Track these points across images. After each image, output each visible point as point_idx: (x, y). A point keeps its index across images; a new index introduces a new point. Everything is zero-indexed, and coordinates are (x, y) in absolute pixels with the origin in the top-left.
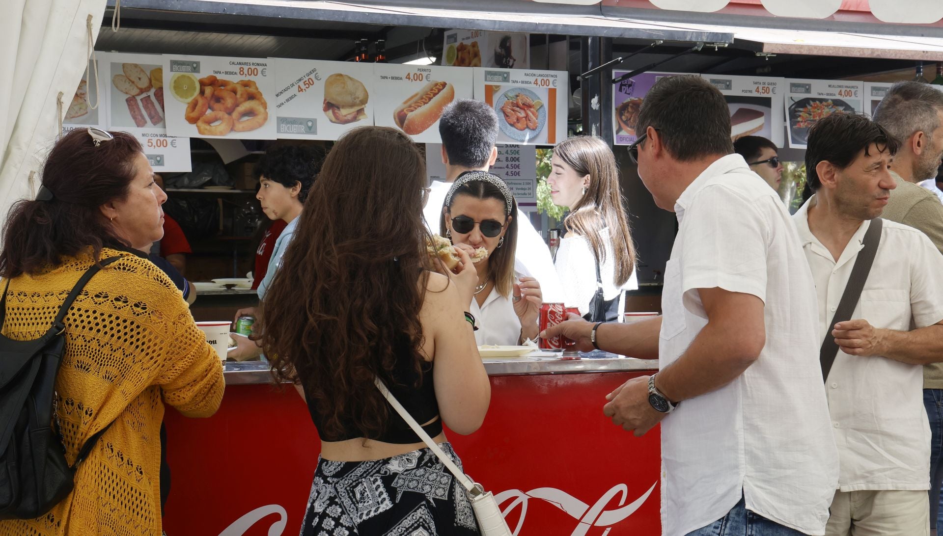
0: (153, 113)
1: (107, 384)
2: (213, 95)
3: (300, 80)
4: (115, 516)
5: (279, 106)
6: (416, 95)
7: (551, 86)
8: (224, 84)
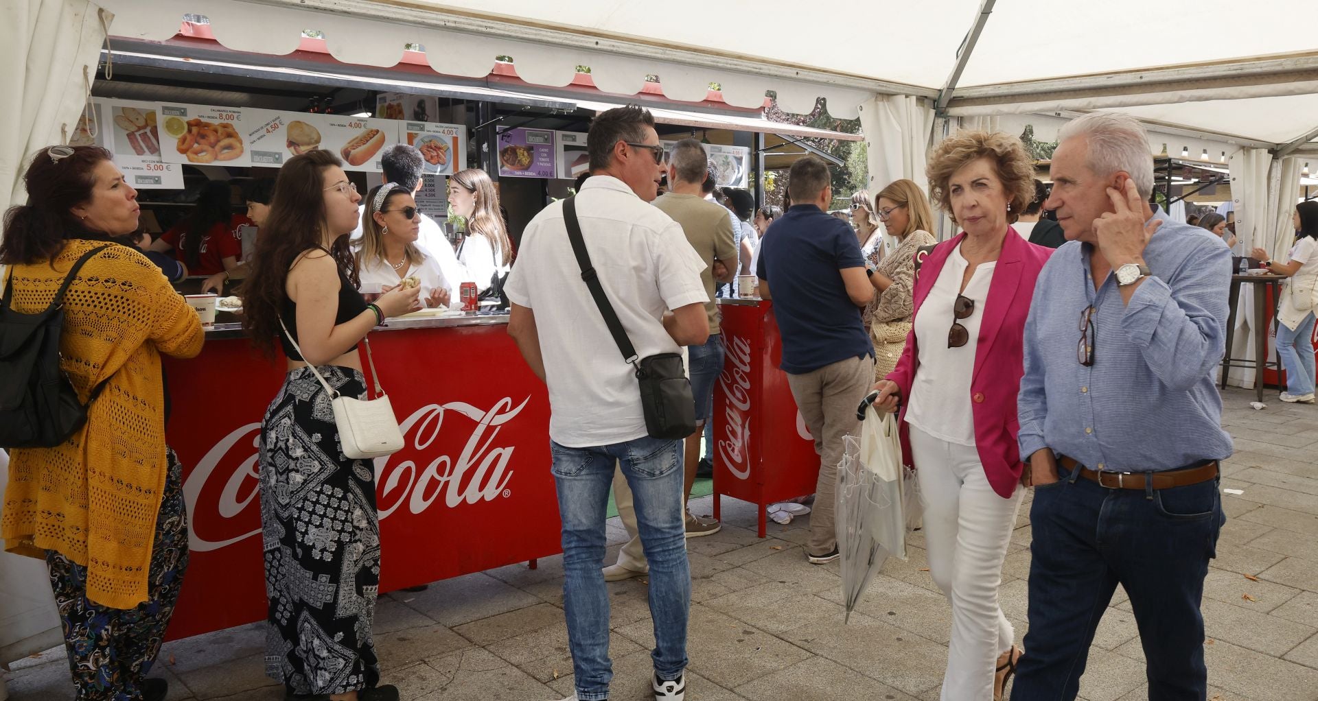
0: (150, 145)
1: (109, 346)
2: (199, 133)
3: (268, 124)
4: (125, 437)
5: (252, 143)
6: (357, 138)
7: (454, 135)
8: (207, 125)
